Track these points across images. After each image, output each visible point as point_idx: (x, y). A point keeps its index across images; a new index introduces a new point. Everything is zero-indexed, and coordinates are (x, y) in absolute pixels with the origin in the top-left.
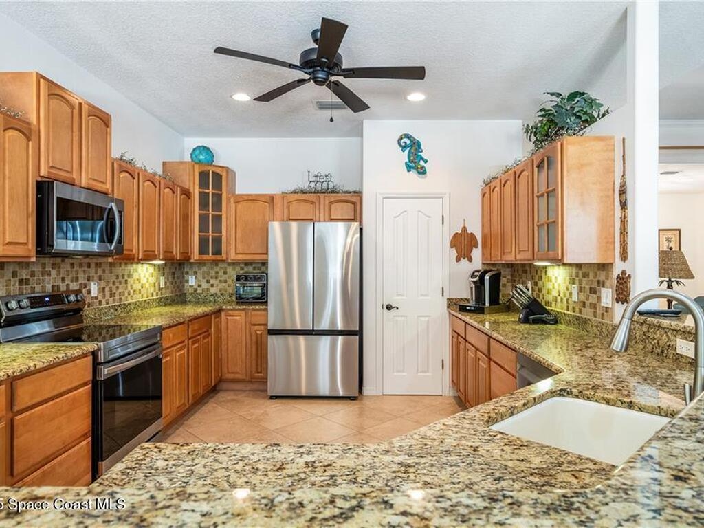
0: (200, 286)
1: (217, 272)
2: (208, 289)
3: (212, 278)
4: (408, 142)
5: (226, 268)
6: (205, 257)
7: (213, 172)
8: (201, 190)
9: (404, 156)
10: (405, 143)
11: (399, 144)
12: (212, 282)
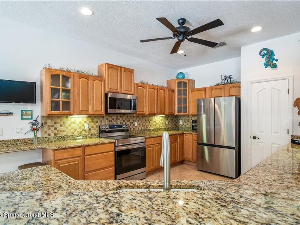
0: (183, 124)
2: (186, 126)
3: (187, 121)
6: (180, 114)
7: (183, 82)
8: (178, 89)
12: (187, 123)
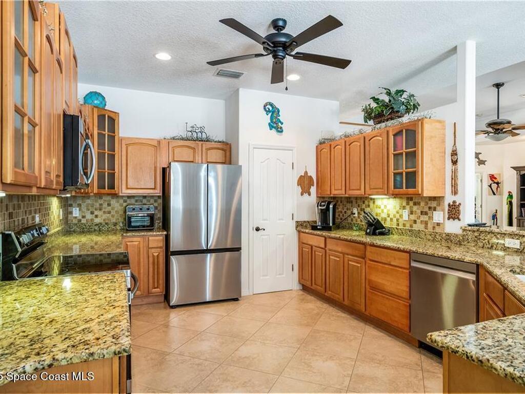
0: (84, 217)
1: (101, 205)
2: (92, 220)
3: (96, 210)
4: (271, 108)
5: (110, 200)
6: (102, 191)
7: (108, 116)
8: (99, 131)
9: (267, 119)
10: (268, 108)
11: (265, 109)
12: (96, 213)
